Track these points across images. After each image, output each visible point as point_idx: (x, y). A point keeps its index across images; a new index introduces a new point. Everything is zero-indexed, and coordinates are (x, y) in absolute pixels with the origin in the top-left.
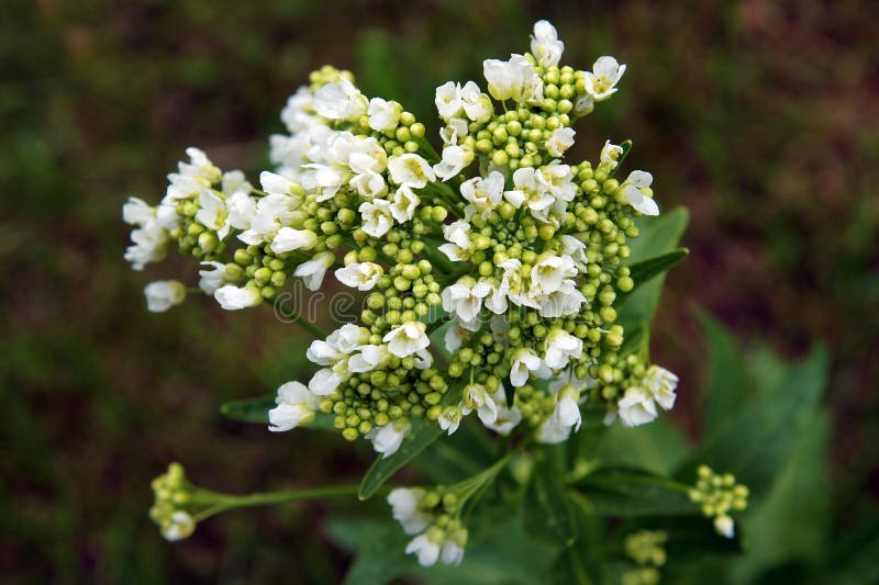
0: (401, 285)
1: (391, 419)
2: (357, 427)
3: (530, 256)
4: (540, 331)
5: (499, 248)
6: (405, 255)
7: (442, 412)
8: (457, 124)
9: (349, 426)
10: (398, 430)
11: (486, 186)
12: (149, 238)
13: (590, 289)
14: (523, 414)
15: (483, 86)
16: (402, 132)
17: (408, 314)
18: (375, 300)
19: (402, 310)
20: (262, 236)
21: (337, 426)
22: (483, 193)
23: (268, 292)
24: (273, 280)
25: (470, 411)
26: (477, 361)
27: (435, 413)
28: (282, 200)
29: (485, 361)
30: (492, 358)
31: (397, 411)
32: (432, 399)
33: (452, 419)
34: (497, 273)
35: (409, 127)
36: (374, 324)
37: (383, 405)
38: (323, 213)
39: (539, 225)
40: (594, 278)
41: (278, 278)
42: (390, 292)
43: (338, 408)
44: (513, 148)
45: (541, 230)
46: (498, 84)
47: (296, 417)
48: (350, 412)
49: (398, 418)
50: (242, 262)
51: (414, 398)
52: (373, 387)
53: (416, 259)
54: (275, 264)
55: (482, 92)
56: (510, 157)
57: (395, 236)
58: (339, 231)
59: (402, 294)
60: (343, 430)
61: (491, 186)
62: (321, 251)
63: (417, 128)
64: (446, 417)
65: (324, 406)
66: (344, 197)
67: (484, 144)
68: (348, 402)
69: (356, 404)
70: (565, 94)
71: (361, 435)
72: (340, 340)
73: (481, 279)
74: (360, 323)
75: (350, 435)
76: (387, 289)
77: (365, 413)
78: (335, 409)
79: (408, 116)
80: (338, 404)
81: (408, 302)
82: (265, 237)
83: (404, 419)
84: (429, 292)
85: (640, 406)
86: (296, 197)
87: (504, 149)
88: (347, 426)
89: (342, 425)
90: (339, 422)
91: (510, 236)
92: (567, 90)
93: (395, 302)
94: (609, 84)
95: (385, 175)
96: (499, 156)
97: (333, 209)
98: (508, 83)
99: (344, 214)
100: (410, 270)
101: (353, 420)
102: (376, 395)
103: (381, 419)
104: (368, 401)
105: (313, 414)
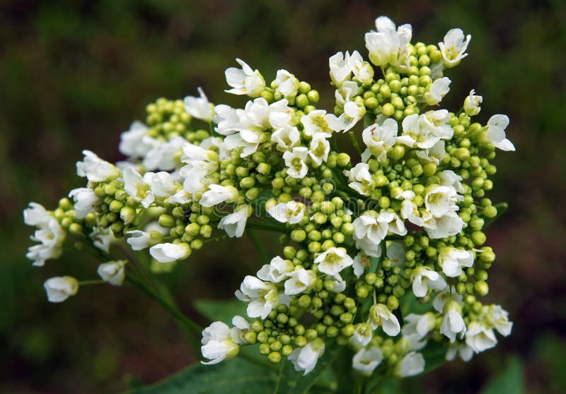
0: (320, 219)
1: (309, 340)
2: (280, 351)
3: (420, 188)
4: (432, 252)
5: (394, 184)
6: (319, 195)
7: (355, 328)
8: (348, 86)
9: (273, 350)
10: (316, 349)
11: (382, 132)
12: (51, 237)
13: (466, 216)
14: (384, 354)
15: (365, 55)
16: (302, 98)
17: (328, 243)
18: (298, 235)
19: (322, 241)
20: (190, 196)
21: (262, 352)
22: (379, 137)
23: (197, 244)
24: (202, 232)
25: (377, 327)
26: (380, 283)
27: (350, 329)
28: (202, 166)
29: (386, 283)
30: (393, 280)
31: (313, 333)
32: (347, 318)
33: (364, 334)
34: (396, 204)
35: (306, 94)
36: (295, 256)
37: (301, 329)
38: (241, 171)
39: (424, 163)
40: (468, 207)
41: (206, 231)
42: (310, 227)
43: (261, 337)
44: (398, 101)
45: (426, 167)
46: (379, 51)
47: (224, 350)
48: (271, 340)
49: (314, 339)
50: (168, 225)
51: (329, 320)
52: (289, 316)
53: (329, 197)
54: (203, 219)
55: (364, 60)
56: (396, 108)
57: (309, 181)
58: (257, 184)
59: (320, 228)
60: (268, 355)
61: (385, 132)
62: (240, 204)
63: (314, 94)
64: (360, 332)
65: (249, 337)
66: (261, 154)
67: (372, 101)
68: (268, 332)
69: (275, 333)
70: (424, 62)
71: (284, 357)
72: (271, 270)
73: (382, 210)
74: (284, 258)
75: (275, 357)
76: (306, 224)
77: (286, 338)
78: (259, 338)
79: (305, 85)
80: (261, 334)
81: (327, 233)
82: (194, 197)
83: (319, 340)
84: (344, 222)
85: (482, 335)
86: (212, 162)
87: (390, 102)
88: (271, 351)
89: (267, 351)
90: (265, 349)
91: (398, 176)
92: (425, 59)
93: (315, 234)
94: (459, 53)
95: (300, 127)
96: (388, 108)
97: (251, 165)
98: (387, 50)
99: (263, 168)
100: (327, 205)
101: (277, 345)
102: (293, 322)
103: (301, 341)
104: (286, 328)
105: (237, 347)
